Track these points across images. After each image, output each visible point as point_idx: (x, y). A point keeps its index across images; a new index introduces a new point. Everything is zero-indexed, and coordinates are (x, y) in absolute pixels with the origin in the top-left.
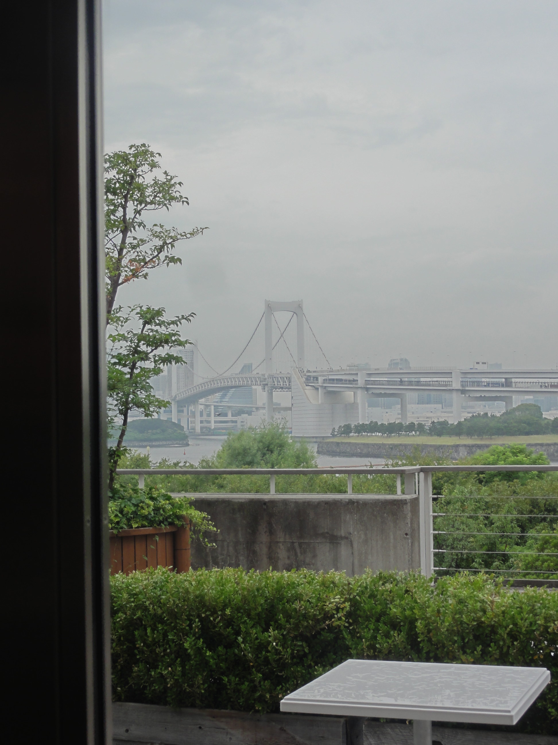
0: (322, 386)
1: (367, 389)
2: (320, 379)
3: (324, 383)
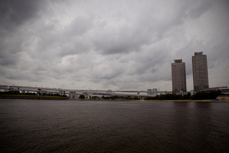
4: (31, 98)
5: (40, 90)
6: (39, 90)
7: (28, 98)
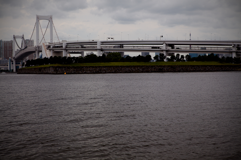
0: (52, 50)
1: (67, 50)
2: (51, 47)
3: (53, 48)
4: (141, 70)
5: (173, 48)
6: (170, 48)
7: (134, 70)
